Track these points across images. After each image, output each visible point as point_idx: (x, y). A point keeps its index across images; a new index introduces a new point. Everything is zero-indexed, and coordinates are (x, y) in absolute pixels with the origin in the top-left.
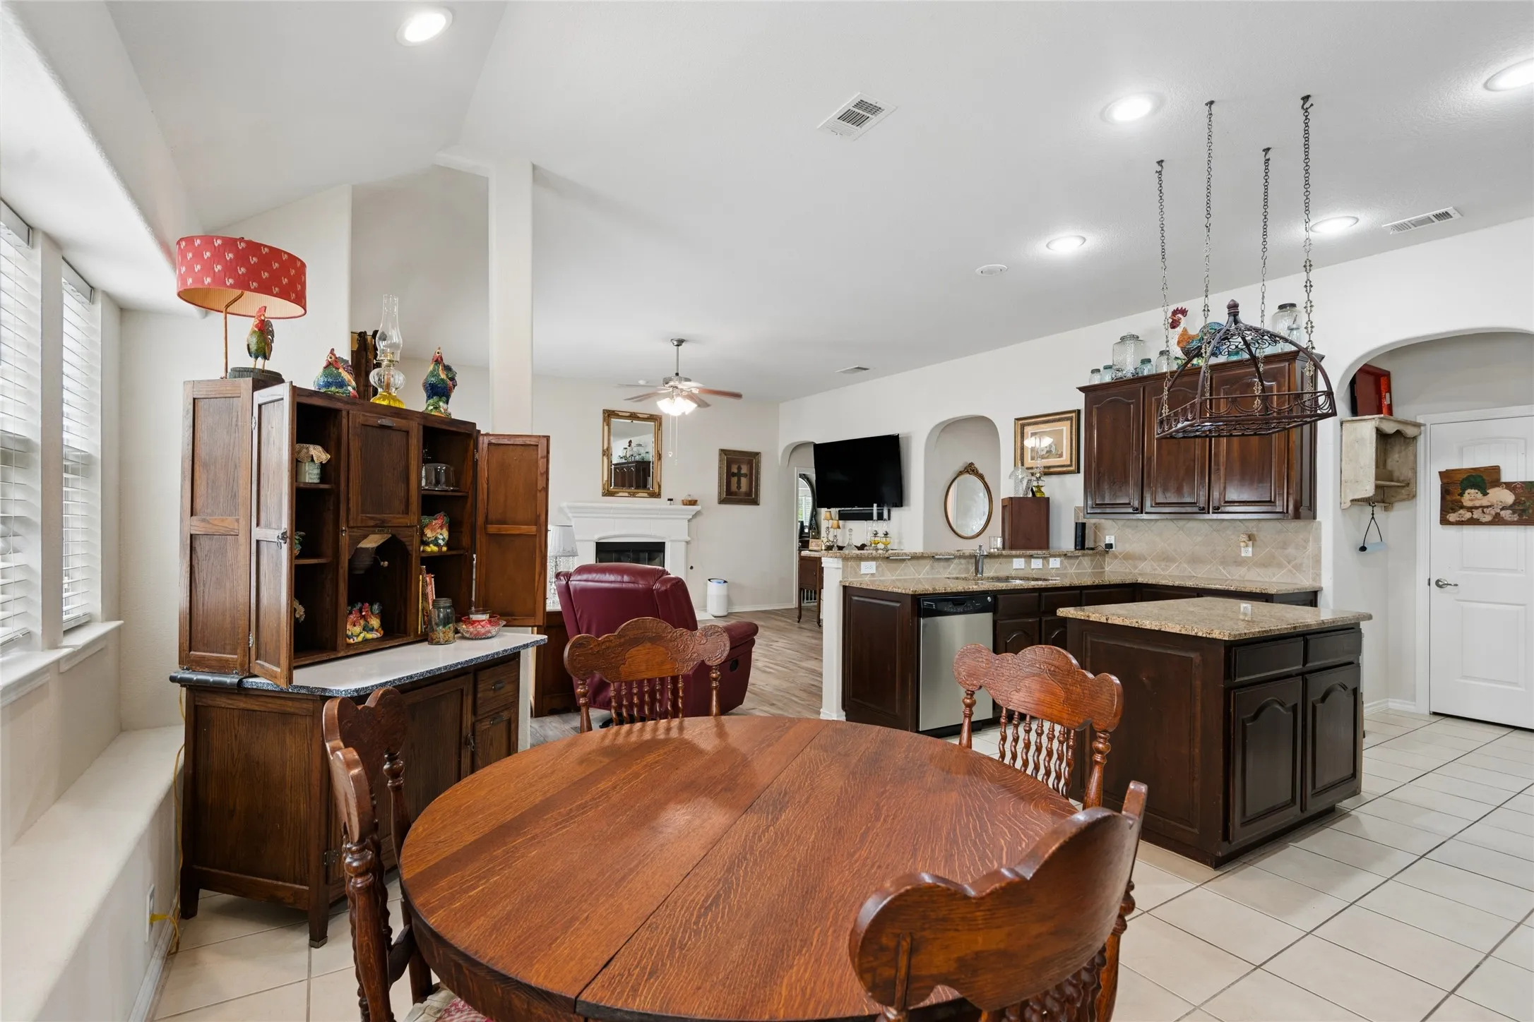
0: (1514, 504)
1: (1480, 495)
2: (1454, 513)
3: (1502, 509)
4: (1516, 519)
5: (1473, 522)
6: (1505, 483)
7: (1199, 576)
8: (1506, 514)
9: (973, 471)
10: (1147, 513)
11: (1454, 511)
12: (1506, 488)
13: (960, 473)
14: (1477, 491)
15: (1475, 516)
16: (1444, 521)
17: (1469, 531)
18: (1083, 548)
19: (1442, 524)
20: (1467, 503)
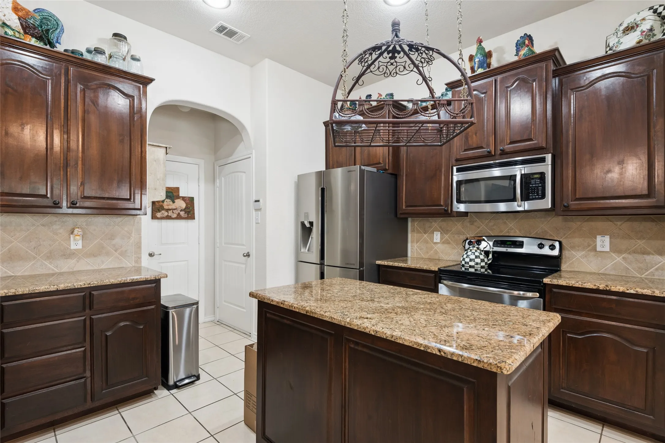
0: (185, 208)
1: (171, 203)
2: (160, 212)
3: (181, 211)
4: (186, 216)
5: (169, 218)
6: (182, 197)
8: (182, 213)
11: (159, 211)
12: (182, 200)
14: (170, 200)
15: (169, 215)
16: (154, 217)
17: (165, 223)
19: (152, 218)
20: (166, 207)
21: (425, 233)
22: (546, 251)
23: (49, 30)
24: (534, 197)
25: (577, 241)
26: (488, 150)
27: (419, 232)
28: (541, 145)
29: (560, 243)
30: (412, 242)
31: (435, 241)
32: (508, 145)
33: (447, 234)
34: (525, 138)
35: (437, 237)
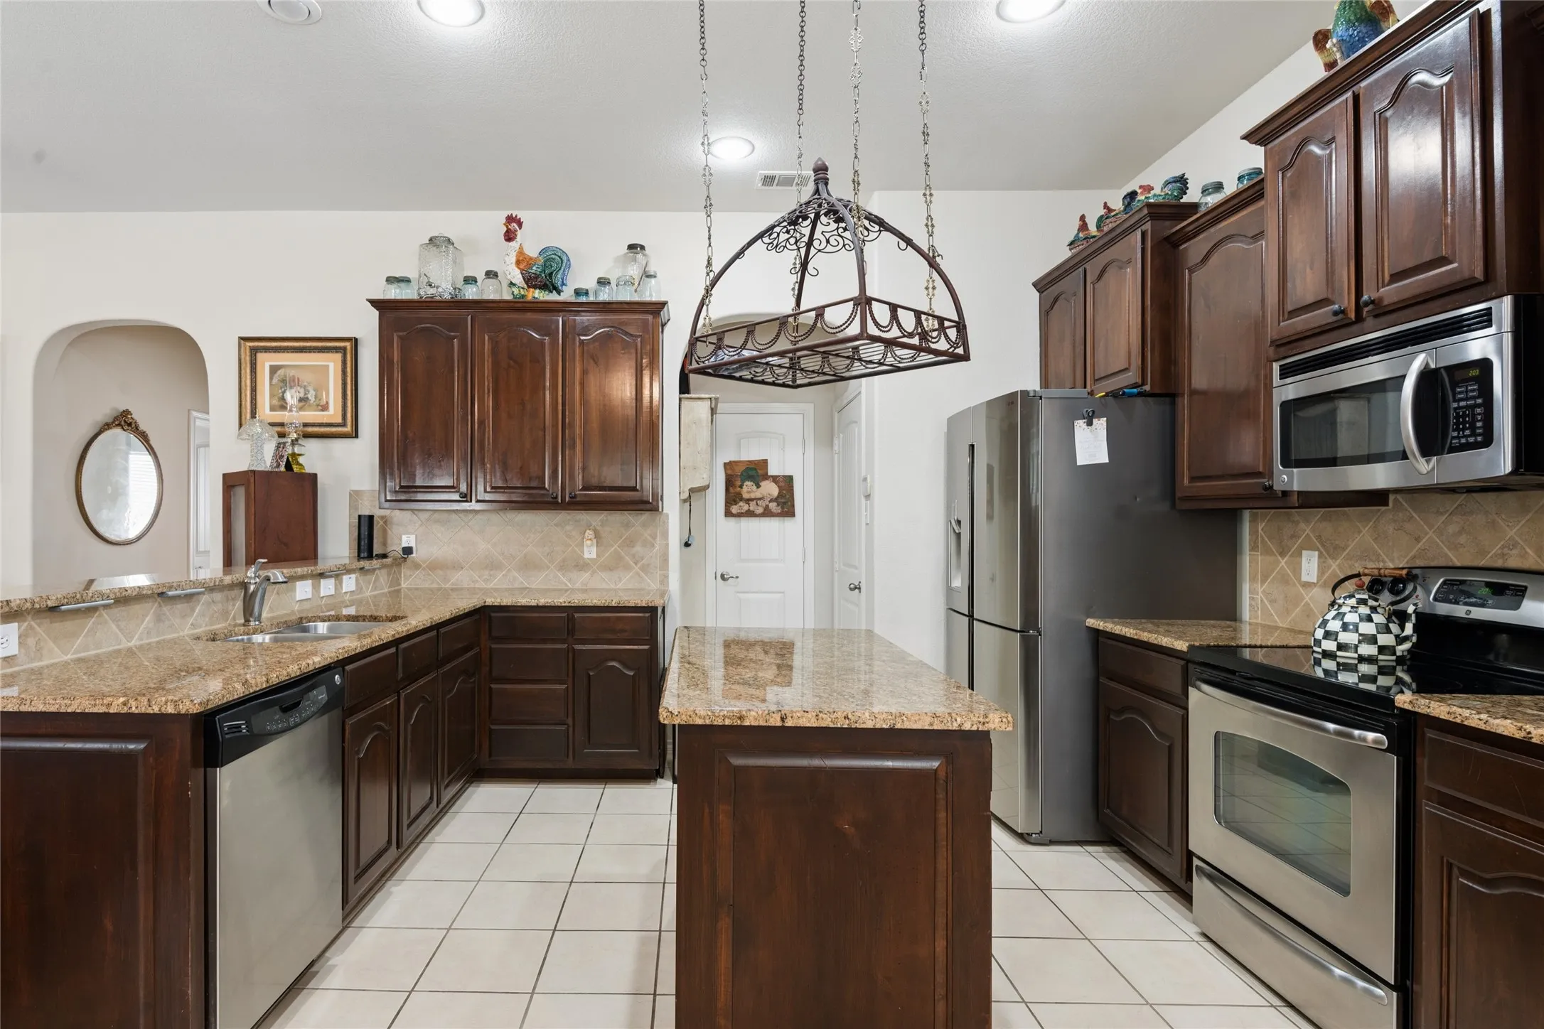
0: (778, 497)
1: (755, 487)
2: (736, 505)
3: (770, 501)
4: (779, 511)
5: (750, 514)
6: (772, 476)
7: (533, 587)
8: (773, 506)
9: (130, 425)
10: (478, 501)
11: (735, 503)
12: (773, 482)
13: (106, 426)
14: (752, 483)
15: (751, 508)
16: (728, 514)
17: (746, 523)
18: (370, 556)
19: (726, 516)
20: (746, 496)
21: (1282, 554)
23: (552, 273)
24: (1463, 441)
26: (1336, 307)
27: (1267, 550)
28: (1466, 274)
30: (1253, 579)
31: (1304, 578)
32: (1388, 285)
33: (1334, 558)
34: (1427, 256)
35: (1310, 565)
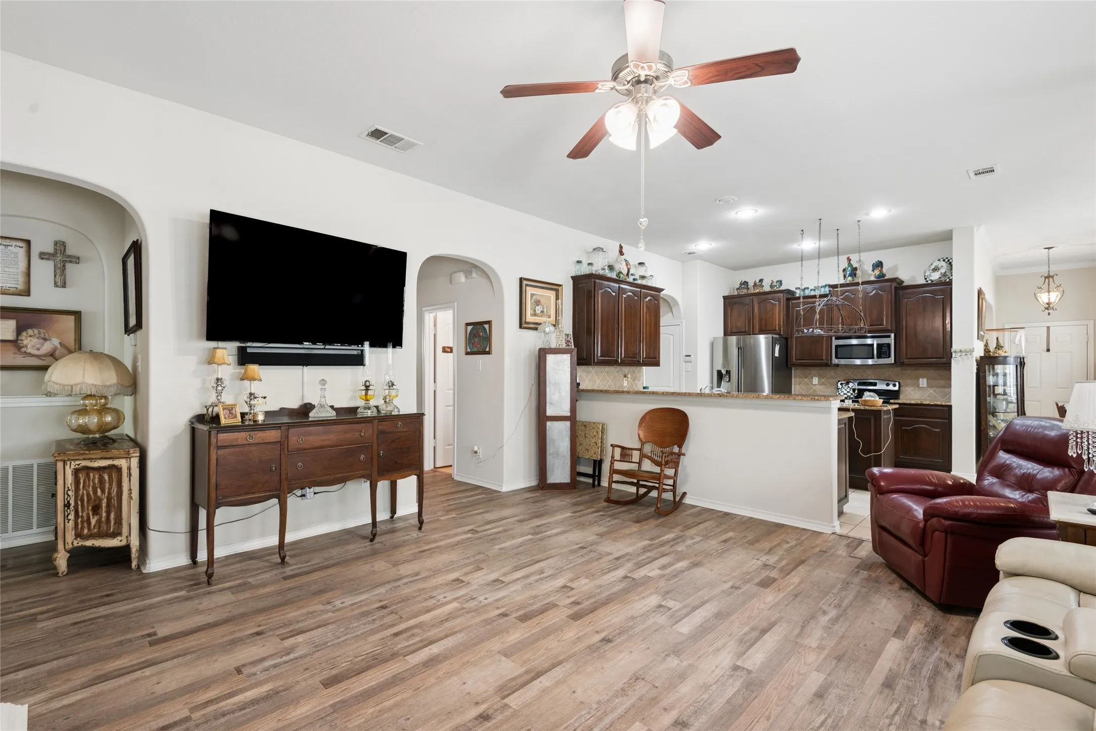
21: (806, 378)
22: (891, 388)
24: (885, 357)
25: (909, 381)
27: (801, 377)
28: (888, 328)
29: (899, 383)
30: (795, 384)
31: (814, 383)
32: (869, 326)
33: (822, 378)
34: (879, 323)
35: (815, 380)
